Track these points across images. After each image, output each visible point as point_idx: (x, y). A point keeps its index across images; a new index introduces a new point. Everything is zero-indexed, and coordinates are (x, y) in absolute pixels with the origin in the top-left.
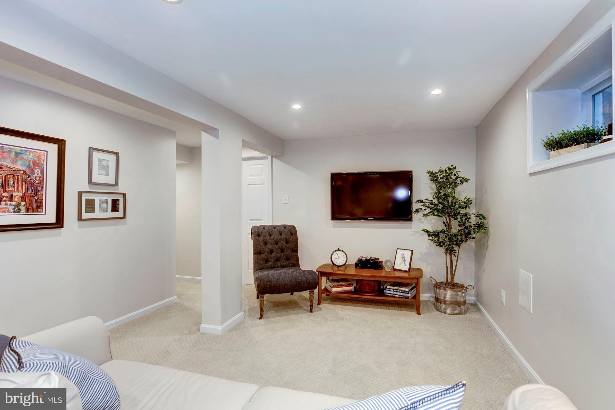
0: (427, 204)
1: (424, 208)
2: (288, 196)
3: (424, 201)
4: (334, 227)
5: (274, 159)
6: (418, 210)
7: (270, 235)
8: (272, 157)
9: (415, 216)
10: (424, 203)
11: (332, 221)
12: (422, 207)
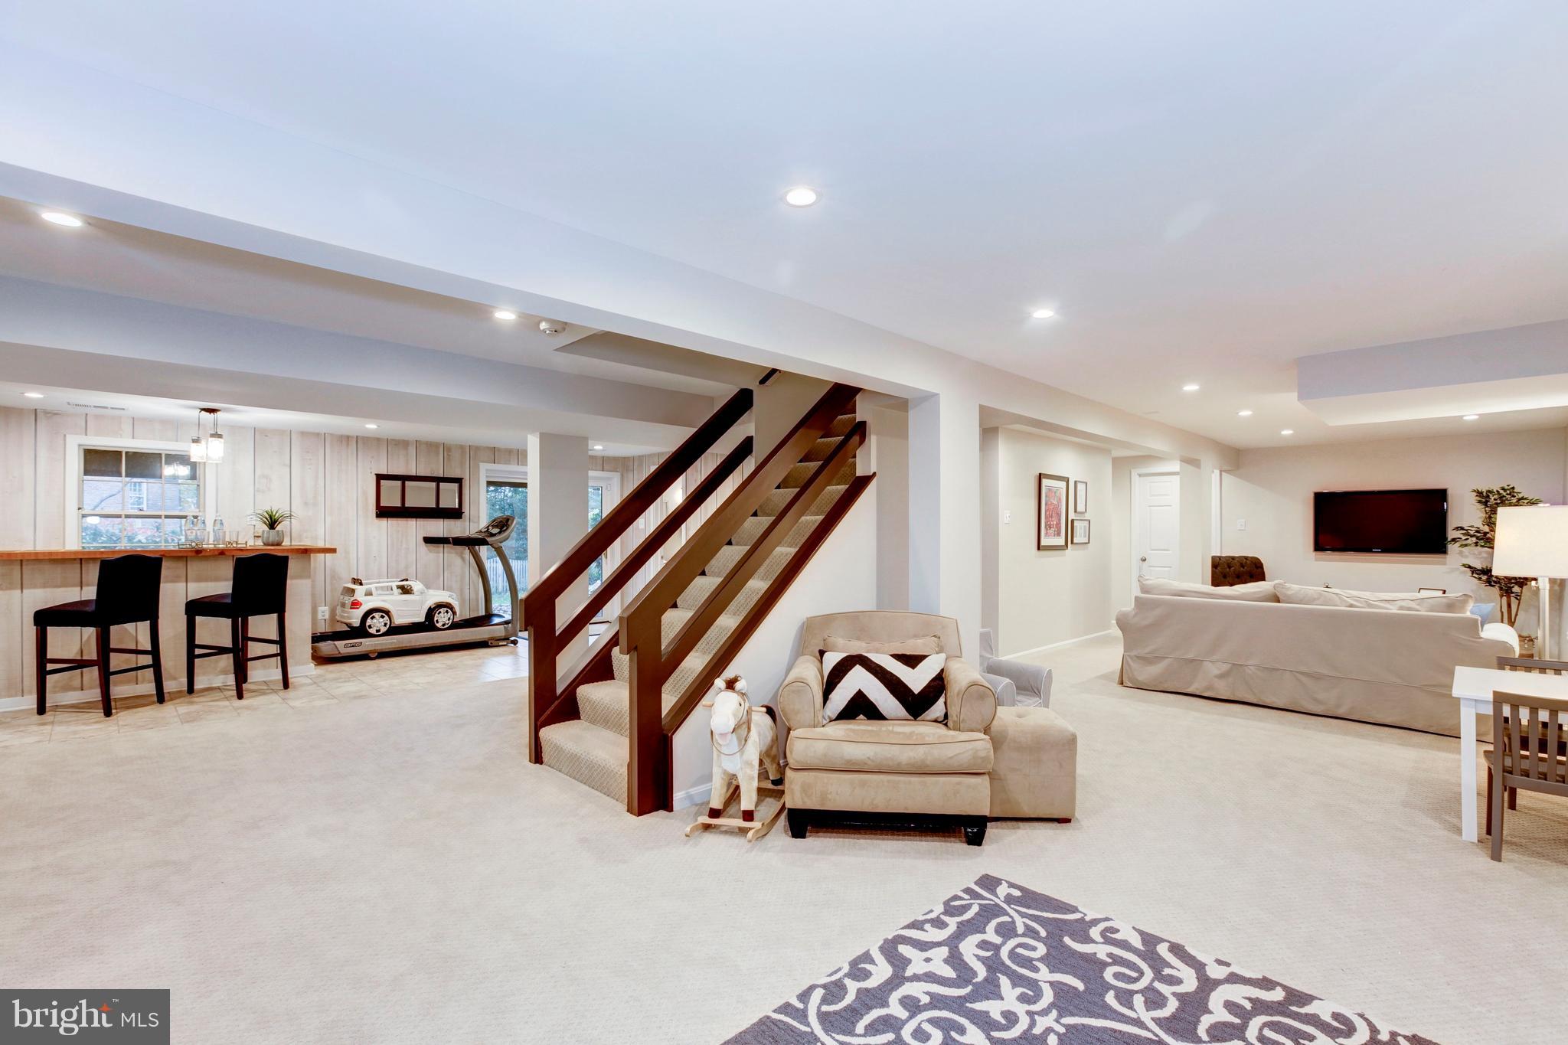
0: (1472, 533)
1: (1464, 538)
2: (1243, 520)
3: (1466, 528)
4: (1316, 560)
5: (1223, 473)
6: (1454, 540)
7: (1230, 567)
8: (1221, 471)
9: (1451, 547)
10: (1466, 530)
11: (1314, 553)
12: (1461, 536)
